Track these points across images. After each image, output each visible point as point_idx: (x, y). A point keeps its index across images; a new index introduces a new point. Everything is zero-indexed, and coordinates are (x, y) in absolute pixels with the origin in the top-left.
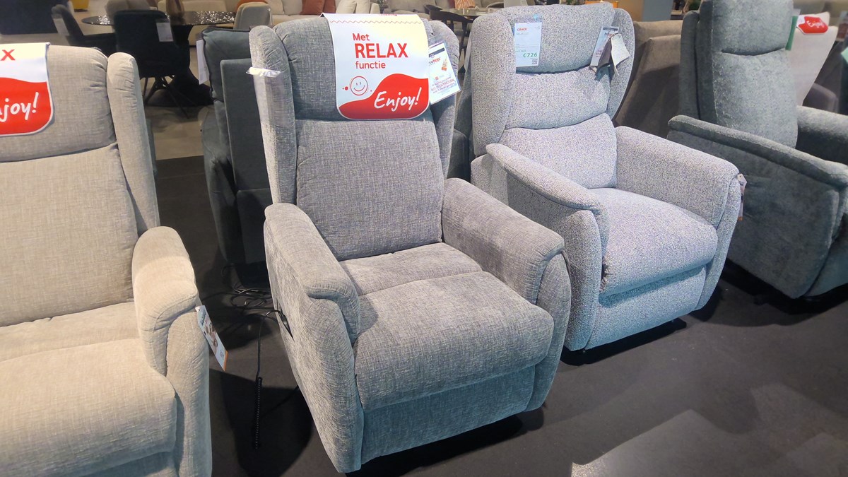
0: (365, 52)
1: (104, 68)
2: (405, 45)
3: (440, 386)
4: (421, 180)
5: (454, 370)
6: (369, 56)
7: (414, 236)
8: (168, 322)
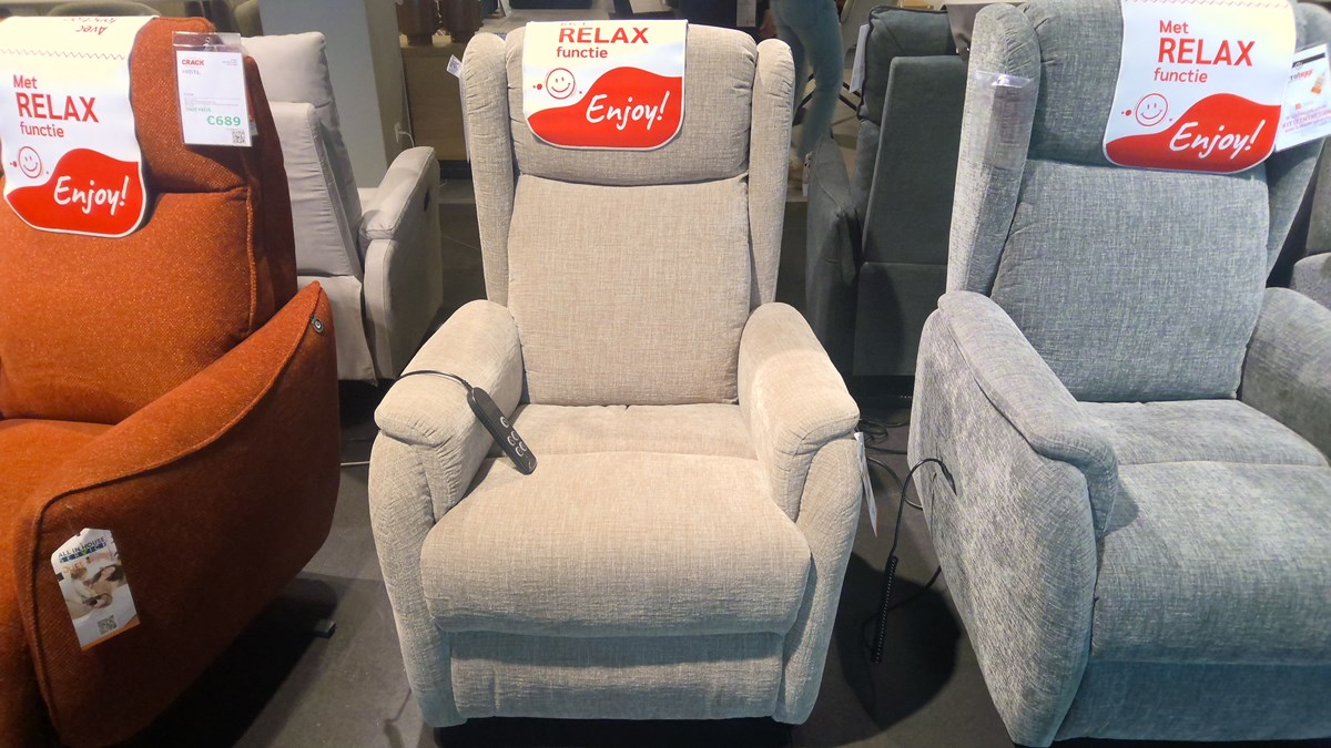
0: (1176, 53)
1: (754, 61)
2: (1251, 44)
3: (1235, 654)
4: (1226, 284)
5: (1271, 632)
6: (1181, 60)
7: (1190, 381)
8: (815, 447)
